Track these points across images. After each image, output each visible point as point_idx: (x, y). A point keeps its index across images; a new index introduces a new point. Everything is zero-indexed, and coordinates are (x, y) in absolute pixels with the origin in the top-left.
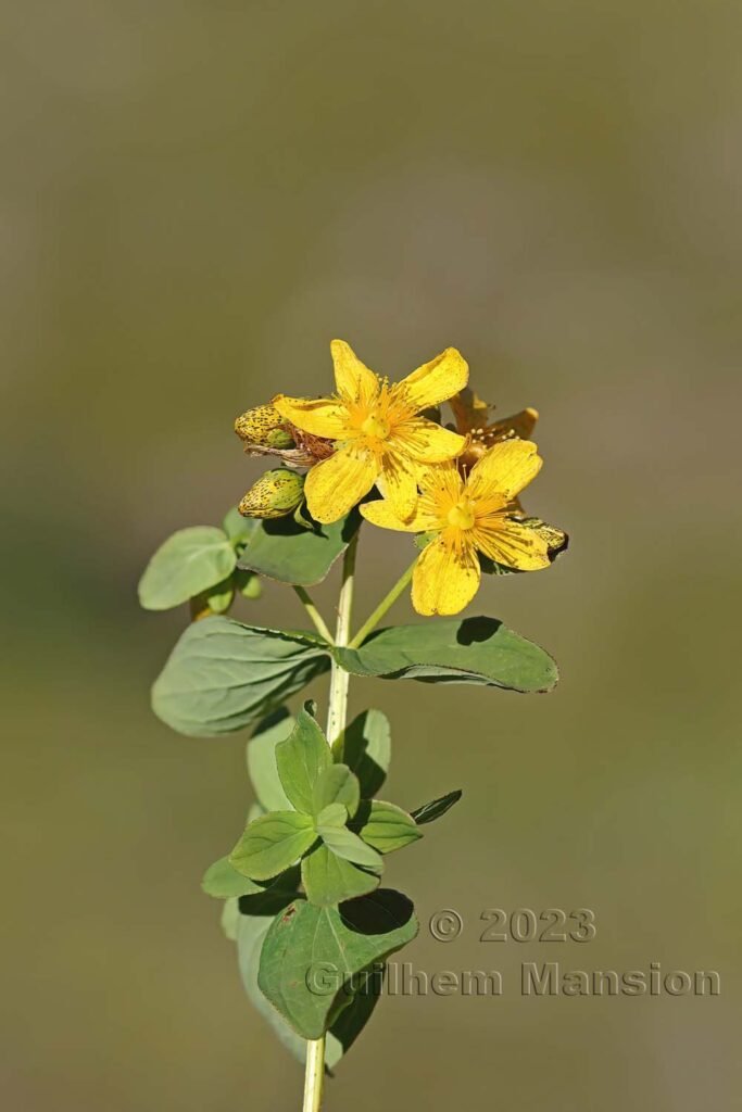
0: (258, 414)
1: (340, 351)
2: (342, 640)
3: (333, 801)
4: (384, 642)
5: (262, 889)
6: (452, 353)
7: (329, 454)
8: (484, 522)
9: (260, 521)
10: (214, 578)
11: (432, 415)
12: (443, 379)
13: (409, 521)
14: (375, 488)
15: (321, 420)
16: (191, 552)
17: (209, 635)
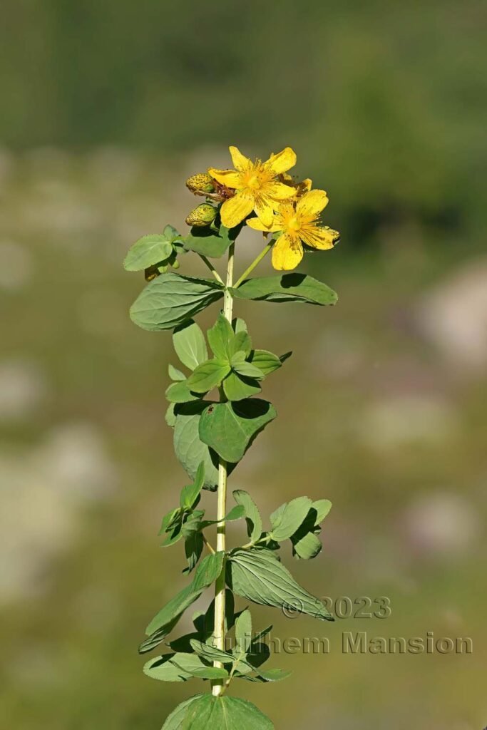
0: (198, 177)
1: (234, 152)
2: (229, 284)
3: (239, 350)
4: (248, 285)
6: (288, 150)
7: (233, 196)
8: (305, 227)
11: (280, 178)
12: (284, 161)
13: (269, 227)
14: (253, 212)
15: (229, 180)
16: (152, 245)
17: (164, 282)
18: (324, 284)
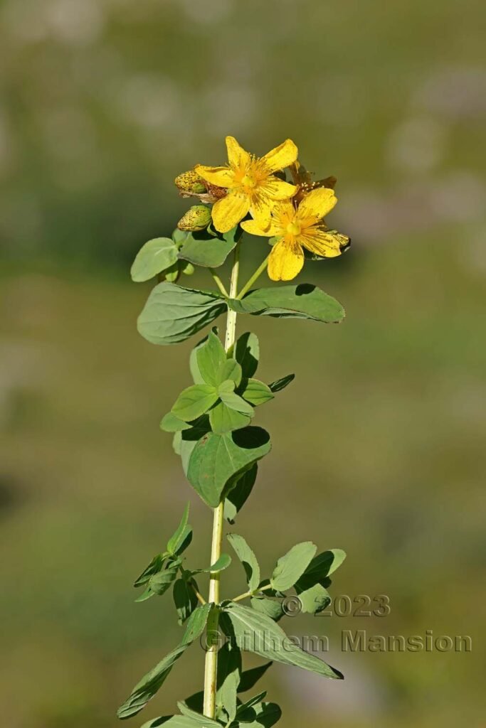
0: (187, 175)
1: (231, 143)
2: (233, 295)
3: (227, 379)
4: (255, 297)
5: (191, 427)
6: (289, 141)
7: (224, 196)
8: (307, 231)
9: (190, 233)
10: (168, 264)
11: (280, 175)
12: (285, 156)
13: (266, 230)
14: (249, 214)
15: (220, 178)
16: (158, 250)
17: (164, 292)
18: (333, 298)
